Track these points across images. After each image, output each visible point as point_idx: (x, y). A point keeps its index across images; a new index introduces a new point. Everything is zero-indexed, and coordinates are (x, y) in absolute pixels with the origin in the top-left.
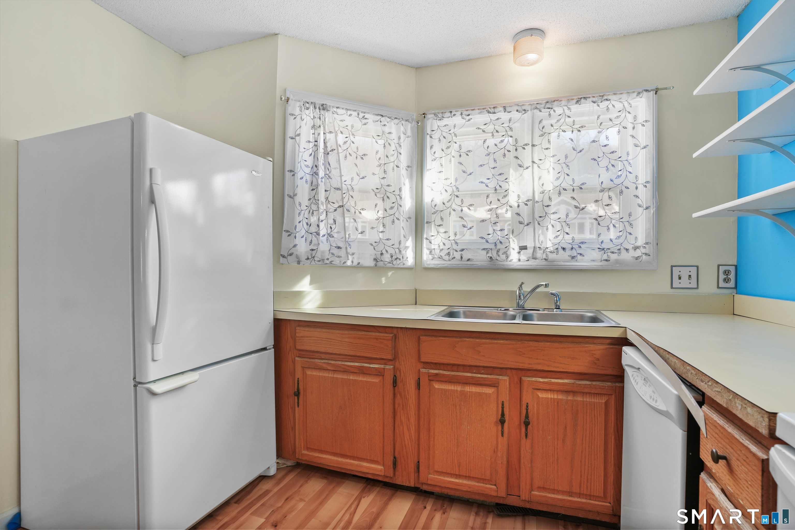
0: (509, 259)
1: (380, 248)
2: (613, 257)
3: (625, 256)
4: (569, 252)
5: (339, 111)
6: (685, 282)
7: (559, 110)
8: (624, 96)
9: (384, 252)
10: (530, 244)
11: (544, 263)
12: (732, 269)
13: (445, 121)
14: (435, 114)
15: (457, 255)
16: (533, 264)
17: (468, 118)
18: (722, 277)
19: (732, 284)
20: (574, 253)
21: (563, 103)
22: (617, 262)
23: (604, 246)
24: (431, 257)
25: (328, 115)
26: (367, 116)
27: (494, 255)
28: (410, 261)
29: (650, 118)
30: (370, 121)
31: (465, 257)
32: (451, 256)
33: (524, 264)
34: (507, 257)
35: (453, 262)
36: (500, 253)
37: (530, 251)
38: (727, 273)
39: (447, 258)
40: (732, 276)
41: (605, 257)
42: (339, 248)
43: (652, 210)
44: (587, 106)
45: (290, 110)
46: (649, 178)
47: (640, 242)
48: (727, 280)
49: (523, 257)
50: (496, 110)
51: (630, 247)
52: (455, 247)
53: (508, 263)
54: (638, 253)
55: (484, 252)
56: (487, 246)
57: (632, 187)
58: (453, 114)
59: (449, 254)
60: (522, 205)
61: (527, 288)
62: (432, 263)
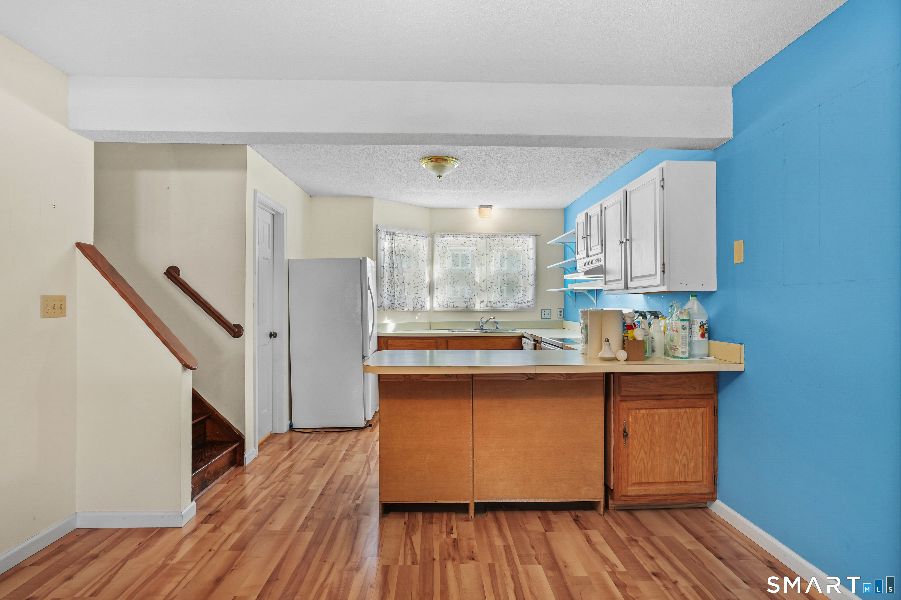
0: (476, 307)
1: (416, 301)
2: (520, 305)
3: (524, 305)
4: (501, 304)
5: (399, 235)
6: (546, 316)
7: (498, 239)
8: (524, 236)
9: (417, 303)
10: (485, 300)
11: (491, 308)
12: (562, 310)
13: (445, 239)
14: (440, 234)
15: (451, 305)
16: (486, 309)
17: (456, 238)
18: (559, 313)
19: (562, 316)
20: (504, 304)
21: (499, 236)
22: (521, 308)
23: (516, 301)
24: (438, 306)
25: (395, 237)
26: (411, 236)
27: (468, 304)
28: (428, 308)
29: (533, 247)
30: (412, 239)
31: (455, 306)
32: (448, 305)
33: (482, 309)
34: (475, 306)
35: (450, 308)
36: (471, 304)
37: (485, 303)
38: (561, 312)
39: (446, 306)
40: (562, 313)
41: (516, 306)
42: (403, 302)
43: (534, 286)
44: (509, 239)
45: (379, 236)
46: (533, 272)
47: (530, 299)
48: (561, 315)
49: (483, 305)
50: (470, 236)
51: (526, 301)
52: (450, 301)
53: (475, 308)
54: (529, 304)
55: (464, 303)
56: (465, 300)
57: (527, 276)
58: (449, 235)
59: (447, 304)
60: (482, 282)
61: (484, 320)
62: (441, 308)
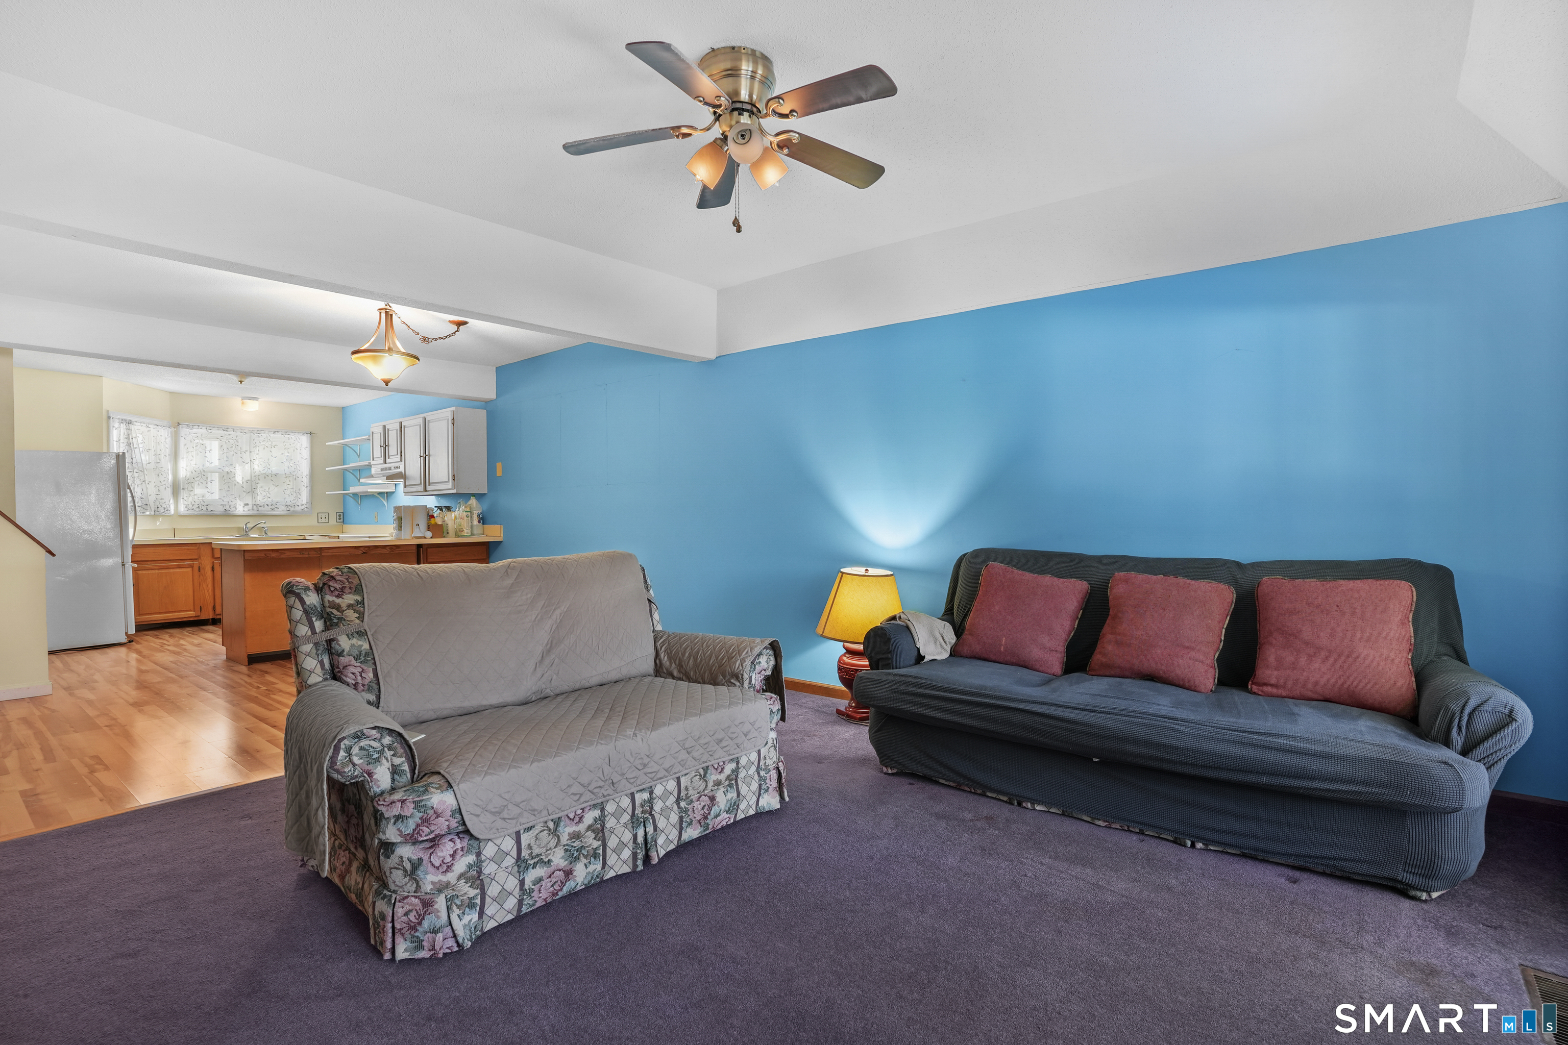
0: (238, 510)
1: (157, 504)
2: (292, 509)
3: (297, 509)
4: (270, 507)
5: (136, 424)
6: (323, 520)
7: (264, 435)
8: (296, 434)
9: (159, 506)
10: (250, 503)
11: (257, 512)
12: (342, 514)
13: (194, 430)
14: (187, 425)
15: (204, 508)
16: (251, 513)
17: (210, 431)
18: (338, 517)
19: (342, 520)
20: (273, 507)
21: (267, 432)
22: (293, 511)
23: (287, 504)
24: (186, 509)
25: (131, 426)
26: (150, 426)
27: (227, 508)
28: (172, 512)
29: (308, 446)
30: (152, 429)
31: (209, 509)
32: (200, 509)
33: (246, 513)
34: (236, 509)
35: (202, 512)
36: (231, 507)
37: (250, 507)
38: (340, 515)
39: (197, 509)
40: (342, 517)
41: (288, 509)
42: (146, 505)
43: (309, 488)
44: (279, 435)
45: (112, 424)
46: (308, 474)
47: (304, 502)
48: (340, 519)
49: (246, 508)
50: (228, 430)
51: (299, 504)
52: (202, 503)
53: (237, 512)
54: (303, 507)
55: (222, 506)
56: (223, 503)
57: (300, 477)
58: (200, 427)
59: (199, 507)
60: (244, 482)
61: (250, 525)
62: (187, 513)
